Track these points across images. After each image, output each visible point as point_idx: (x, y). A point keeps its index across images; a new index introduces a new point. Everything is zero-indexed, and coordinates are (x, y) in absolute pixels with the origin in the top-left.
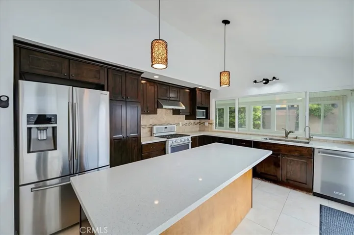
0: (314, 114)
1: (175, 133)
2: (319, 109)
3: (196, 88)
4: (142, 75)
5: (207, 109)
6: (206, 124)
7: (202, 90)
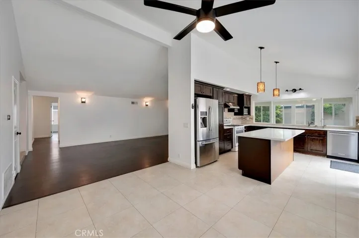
0: (327, 111)
1: (230, 124)
2: (331, 107)
3: (243, 94)
4: (224, 89)
5: (249, 108)
6: (248, 119)
7: (246, 95)
